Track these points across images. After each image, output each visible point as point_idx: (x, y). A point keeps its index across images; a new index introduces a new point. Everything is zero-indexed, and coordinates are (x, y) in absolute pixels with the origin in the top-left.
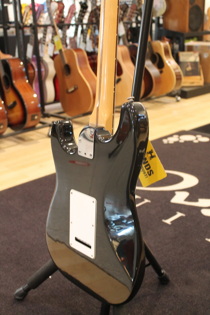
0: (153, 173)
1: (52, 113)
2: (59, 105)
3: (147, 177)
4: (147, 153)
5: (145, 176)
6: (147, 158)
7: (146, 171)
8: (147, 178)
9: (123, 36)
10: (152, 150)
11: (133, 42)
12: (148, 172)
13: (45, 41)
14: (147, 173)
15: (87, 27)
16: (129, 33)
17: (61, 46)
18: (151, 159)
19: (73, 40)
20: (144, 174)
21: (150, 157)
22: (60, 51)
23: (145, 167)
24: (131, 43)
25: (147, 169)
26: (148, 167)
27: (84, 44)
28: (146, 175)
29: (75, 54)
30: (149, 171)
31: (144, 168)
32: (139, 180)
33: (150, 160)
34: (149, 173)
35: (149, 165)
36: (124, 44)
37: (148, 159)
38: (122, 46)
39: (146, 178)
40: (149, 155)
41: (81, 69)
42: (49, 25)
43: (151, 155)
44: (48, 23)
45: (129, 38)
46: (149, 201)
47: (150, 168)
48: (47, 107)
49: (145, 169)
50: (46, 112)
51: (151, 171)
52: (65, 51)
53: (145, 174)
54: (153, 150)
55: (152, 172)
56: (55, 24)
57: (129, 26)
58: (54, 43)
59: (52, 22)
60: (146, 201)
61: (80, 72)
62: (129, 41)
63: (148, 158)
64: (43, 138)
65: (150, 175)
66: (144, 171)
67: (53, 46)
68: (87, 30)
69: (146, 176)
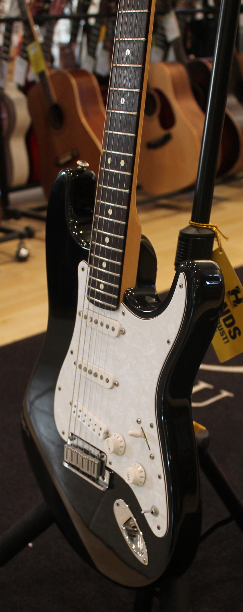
0: (240, 334)
1: (24, 208)
2: (38, 191)
3: (228, 341)
4: (229, 292)
5: (224, 339)
6: (228, 303)
7: (226, 330)
8: (227, 344)
9: (176, 41)
10: (237, 287)
11: (197, 55)
12: (230, 332)
13: (7, 52)
14: (227, 334)
15: (97, 22)
16: (189, 34)
17: (43, 66)
18: (236, 306)
19: (67, 51)
20: (222, 335)
21: (234, 301)
22: (42, 75)
23: (225, 320)
24: (192, 57)
25: (228, 326)
26: (230, 321)
27: (90, 59)
28: (226, 338)
29: (74, 81)
30: (232, 329)
31: (222, 323)
32: (212, 347)
33: (233, 308)
34: (232, 334)
35: (231, 317)
36: (179, 59)
37: (229, 307)
38: (172, 64)
39: (225, 343)
40: (233, 298)
41: (86, 115)
42: (17, 19)
43: (236, 297)
44: (15, 13)
45: (189, 45)
46: (230, 395)
47: (233, 323)
48: (13, 196)
49: (224, 326)
50: (11, 207)
51: (236, 329)
52: (52, 76)
53: (224, 336)
54: (239, 287)
55: (237, 332)
56: (30, 15)
57: (188, 19)
58: (27, 58)
59: (23, 13)
60: (225, 394)
61: (84, 121)
62: (188, 52)
63: (231, 303)
64: (5, 263)
65: (234, 337)
66: (222, 329)
67: (25, 63)
68: (99, 30)
69: (226, 340)
